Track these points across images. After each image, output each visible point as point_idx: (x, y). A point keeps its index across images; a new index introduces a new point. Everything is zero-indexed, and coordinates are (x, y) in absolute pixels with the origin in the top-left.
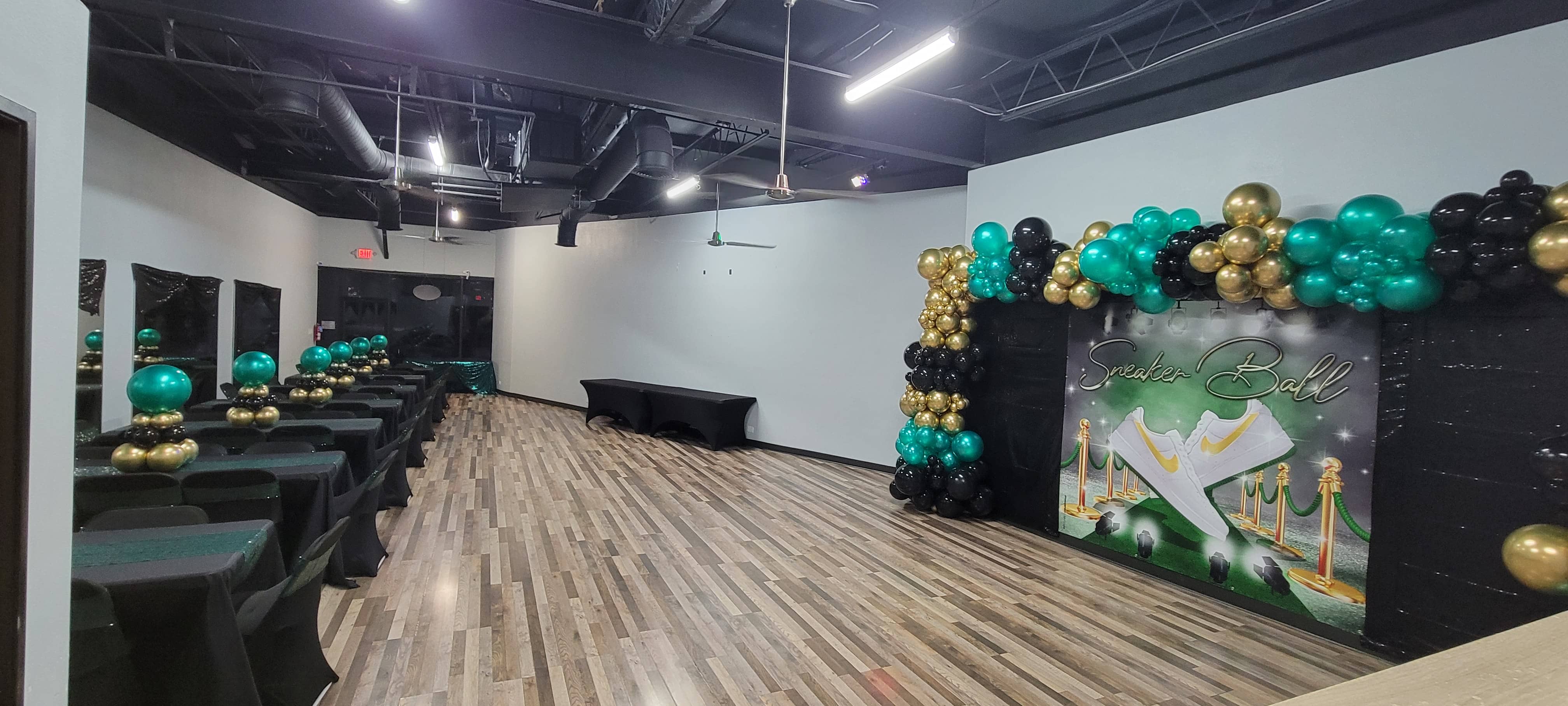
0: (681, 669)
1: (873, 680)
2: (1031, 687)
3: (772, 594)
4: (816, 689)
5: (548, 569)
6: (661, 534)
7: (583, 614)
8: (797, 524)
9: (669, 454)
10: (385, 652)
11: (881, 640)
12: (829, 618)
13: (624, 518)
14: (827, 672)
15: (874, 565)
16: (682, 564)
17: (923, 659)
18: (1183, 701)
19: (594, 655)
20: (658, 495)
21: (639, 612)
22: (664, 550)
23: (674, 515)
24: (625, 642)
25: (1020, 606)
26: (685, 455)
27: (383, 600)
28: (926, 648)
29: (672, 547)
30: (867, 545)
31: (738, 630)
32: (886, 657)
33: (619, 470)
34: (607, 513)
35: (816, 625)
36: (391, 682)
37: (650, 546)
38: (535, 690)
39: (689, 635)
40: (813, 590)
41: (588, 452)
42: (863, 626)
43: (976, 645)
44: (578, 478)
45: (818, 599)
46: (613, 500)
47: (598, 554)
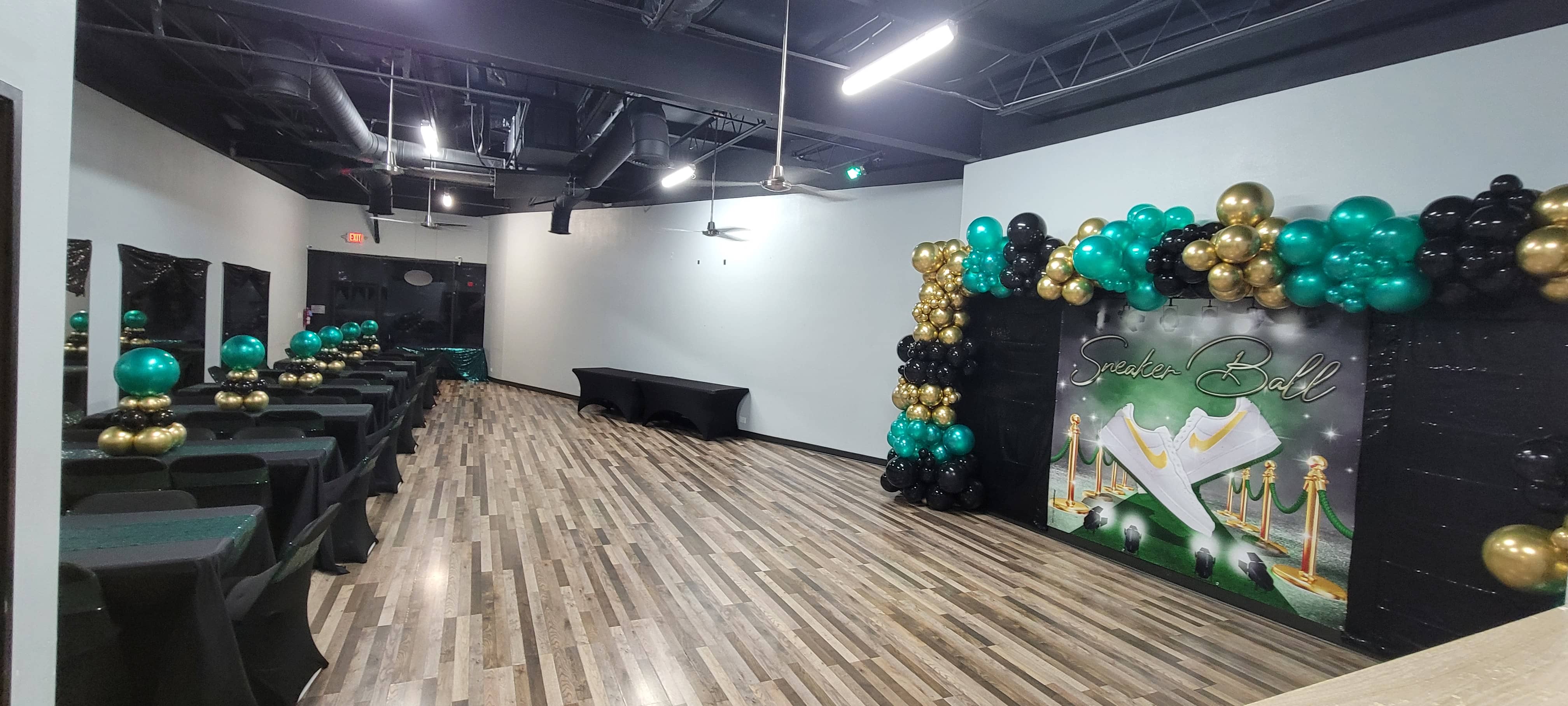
0: (672, 658)
1: (861, 670)
2: (1017, 679)
3: (763, 585)
4: (805, 679)
5: (540, 557)
6: (653, 524)
7: (574, 602)
8: (788, 515)
9: (661, 444)
10: (375, 638)
11: (870, 631)
12: (820, 609)
13: (616, 506)
14: (817, 662)
15: (864, 556)
16: (673, 554)
17: (911, 650)
18: (1167, 694)
19: (585, 643)
20: (649, 484)
21: (630, 601)
22: (655, 539)
23: (666, 505)
24: (615, 630)
25: (1008, 598)
26: (677, 445)
27: (373, 586)
28: (915, 640)
29: (663, 537)
30: (857, 537)
31: (729, 619)
32: (875, 648)
33: (610, 459)
34: (599, 503)
35: (806, 616)
36: (382, 668)
37: (641, 536)
38: (525, 677)
39: (679, 625)
40: (804, 580)
41: (579, 440)
42: (853, 618)
43: (964, 637)
44: (570, 466)
45: (808, 590)
46: (604, 489)
47: (588, 543)
